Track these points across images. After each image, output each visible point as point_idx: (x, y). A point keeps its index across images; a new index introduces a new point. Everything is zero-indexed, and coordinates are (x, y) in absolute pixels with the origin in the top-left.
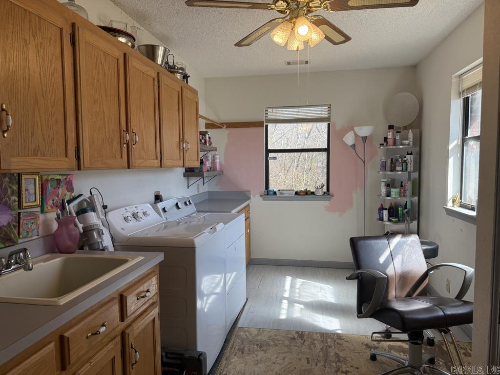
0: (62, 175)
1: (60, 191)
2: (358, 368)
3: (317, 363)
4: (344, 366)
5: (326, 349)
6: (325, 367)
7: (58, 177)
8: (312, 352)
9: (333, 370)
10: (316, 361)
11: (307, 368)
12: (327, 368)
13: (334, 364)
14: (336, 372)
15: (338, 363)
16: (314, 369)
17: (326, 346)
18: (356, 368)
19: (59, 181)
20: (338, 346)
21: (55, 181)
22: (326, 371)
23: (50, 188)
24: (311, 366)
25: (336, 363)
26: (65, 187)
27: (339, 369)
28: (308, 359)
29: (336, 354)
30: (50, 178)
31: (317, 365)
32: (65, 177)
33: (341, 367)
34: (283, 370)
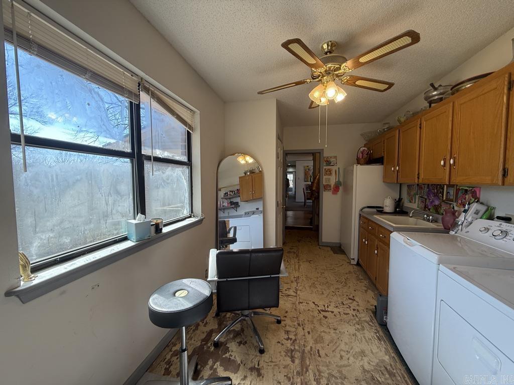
0: (469, 187)
1: (467, 196)
2: (279, 342)
3: (311, 351)
4: (289, 345)
5: (302, 369)
6: (304, 345)
7: (466, 188)
8: (317, 366)
9: (298, 341)
10: (312, 353)
11: (319, 345)
12: (303, 344)
13: (297, 348)
14: (296, 340)
15: (293, 349)
16: (313, 343)
17: (302, 375)
18: (279, 343)
19: (466, 191)
20: (290, 375)
21: (464, 191)
22: (303, 341)
23: (460, 194)
24: (315, 347)
25: (295, 349)
26: (470, 195)
27: (293, 342)
28: (320, 356)
29: (293, 361)
30: (461, 188)
31: (311, 347)
32: (471, 189)
33: (291, 345)
34: (338, 344)
